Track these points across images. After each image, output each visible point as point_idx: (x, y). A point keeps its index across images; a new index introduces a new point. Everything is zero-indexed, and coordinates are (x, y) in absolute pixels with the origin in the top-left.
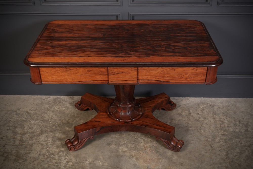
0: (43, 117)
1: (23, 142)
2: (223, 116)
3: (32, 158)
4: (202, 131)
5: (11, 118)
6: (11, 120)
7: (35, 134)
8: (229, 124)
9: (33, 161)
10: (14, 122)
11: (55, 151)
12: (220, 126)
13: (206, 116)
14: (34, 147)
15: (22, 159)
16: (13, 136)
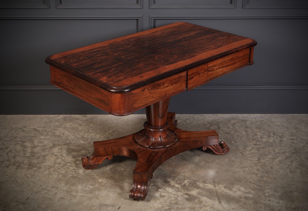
0: (53, 133)
1: (35, 154)
2: (256, 129)
3: (46, 166)
4: (233, 142)
5: (18, 135)
6: (18, 136)
7: (47, 147)
8: (262, 136)
9: (49, 169)
10: (22, 137)
11: (71, 160)
12: (253, 138)
13: (237, 130)
14: (47, 158)
15: (36, 167)
16: (22, 149)
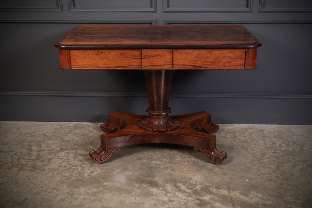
0: (62, 138)
1: (40, 157)
2: (274, 138)
3: (50, 169)
4: (250, 150)
5: (26, 139)
7: (54, 151)
9: (53, 171)
10: (29, 142)
11: (77, 164)
12: (271, 146)
13: (254, 138)
14: (52, 161)
15: (39, 169)
16: (28, 152)
